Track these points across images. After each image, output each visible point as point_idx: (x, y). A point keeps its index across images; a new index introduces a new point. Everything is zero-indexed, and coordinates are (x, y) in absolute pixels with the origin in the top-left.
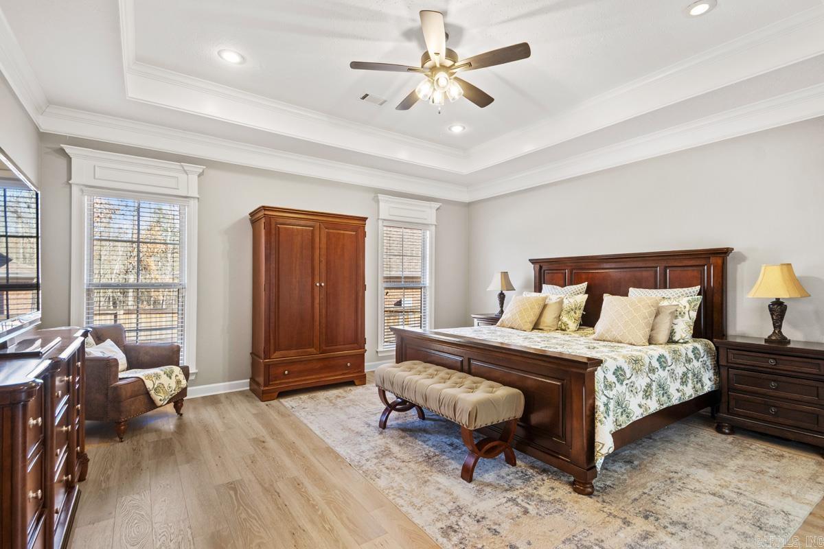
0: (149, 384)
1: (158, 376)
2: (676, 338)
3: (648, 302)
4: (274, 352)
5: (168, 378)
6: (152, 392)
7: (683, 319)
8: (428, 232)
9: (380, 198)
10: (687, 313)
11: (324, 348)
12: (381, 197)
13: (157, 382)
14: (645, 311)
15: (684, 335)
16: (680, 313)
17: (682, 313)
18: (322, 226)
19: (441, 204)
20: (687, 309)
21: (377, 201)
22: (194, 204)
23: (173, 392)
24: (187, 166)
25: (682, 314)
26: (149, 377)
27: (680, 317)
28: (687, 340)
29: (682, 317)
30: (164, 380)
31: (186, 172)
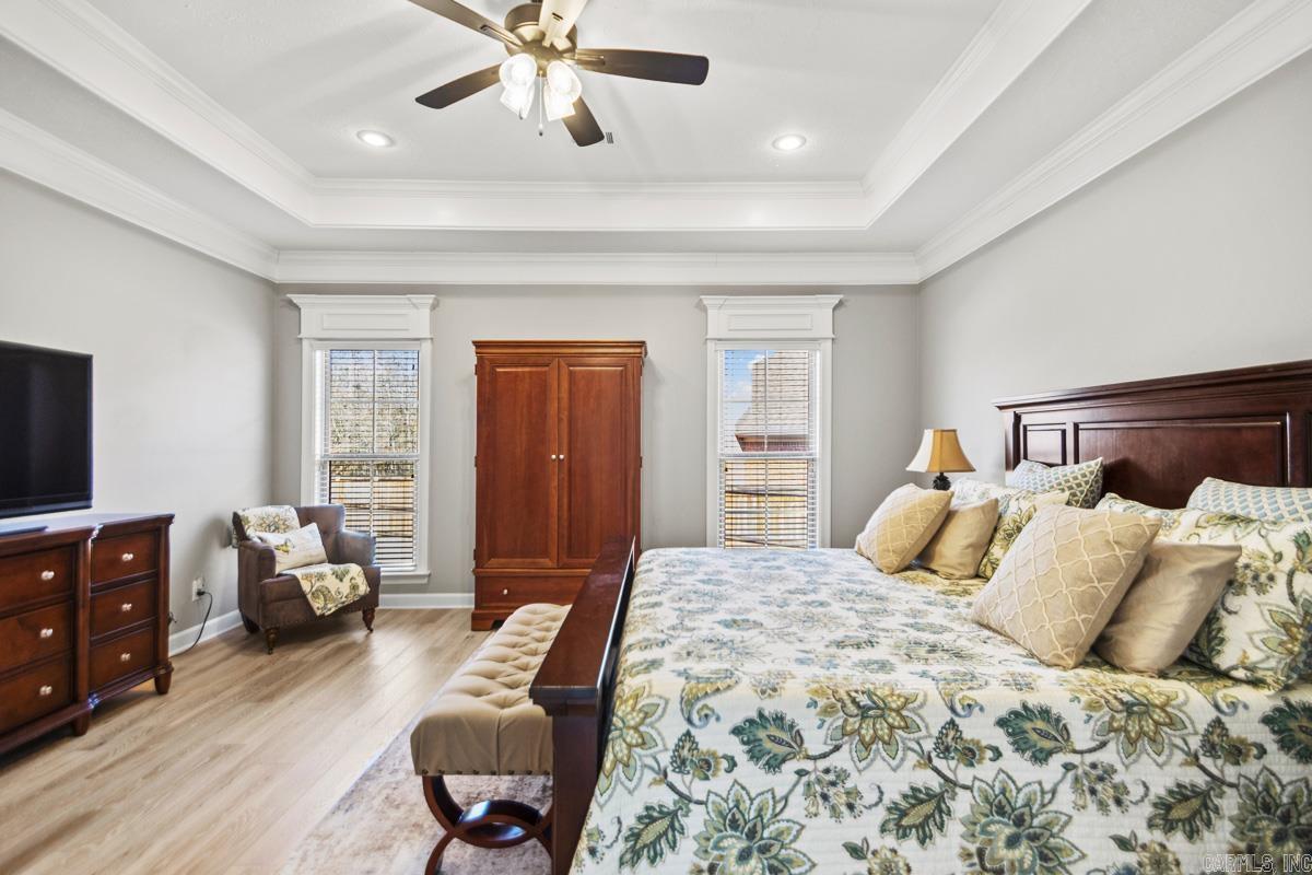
0: (306, 586)
1: (321, 577)
2: (1224, 660)
3: (1109, 530)
4: (489, 559)
5: (338, 581)
6: (309, 596)
7: (1263, 598)
8: (818, 354)
9: (705, 302)
10: (1282, 579)
11: (566, 560)
12: (707, 300)
13: (318, 584)
14: (1086, 558)
15: (1255, 656)
16: (1256, 578)
17: (1263, 578)
18: (563, 363)
19: (841, 296)
20: (1286, 565)
21: (704, 309)
22: (426, 347)
23: (344, 599)
24: (416, 298)
25: (1262, 582)
26: (307, 577)
27: (1251, 591)
28: (1260, 674)
29: (1261, 589)
30: (331, 583)
31: (415, 306)
